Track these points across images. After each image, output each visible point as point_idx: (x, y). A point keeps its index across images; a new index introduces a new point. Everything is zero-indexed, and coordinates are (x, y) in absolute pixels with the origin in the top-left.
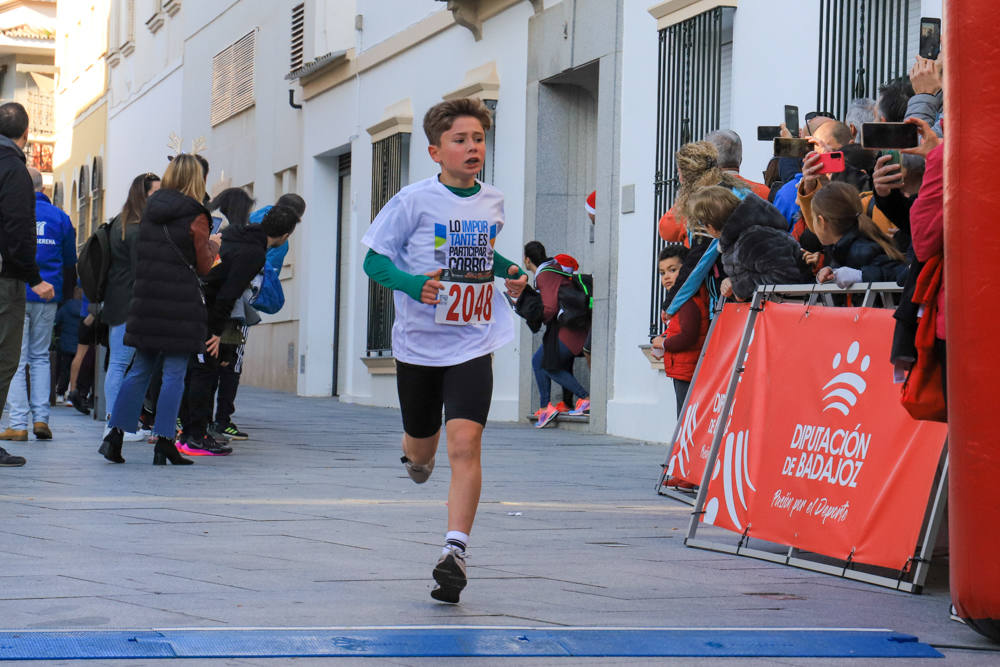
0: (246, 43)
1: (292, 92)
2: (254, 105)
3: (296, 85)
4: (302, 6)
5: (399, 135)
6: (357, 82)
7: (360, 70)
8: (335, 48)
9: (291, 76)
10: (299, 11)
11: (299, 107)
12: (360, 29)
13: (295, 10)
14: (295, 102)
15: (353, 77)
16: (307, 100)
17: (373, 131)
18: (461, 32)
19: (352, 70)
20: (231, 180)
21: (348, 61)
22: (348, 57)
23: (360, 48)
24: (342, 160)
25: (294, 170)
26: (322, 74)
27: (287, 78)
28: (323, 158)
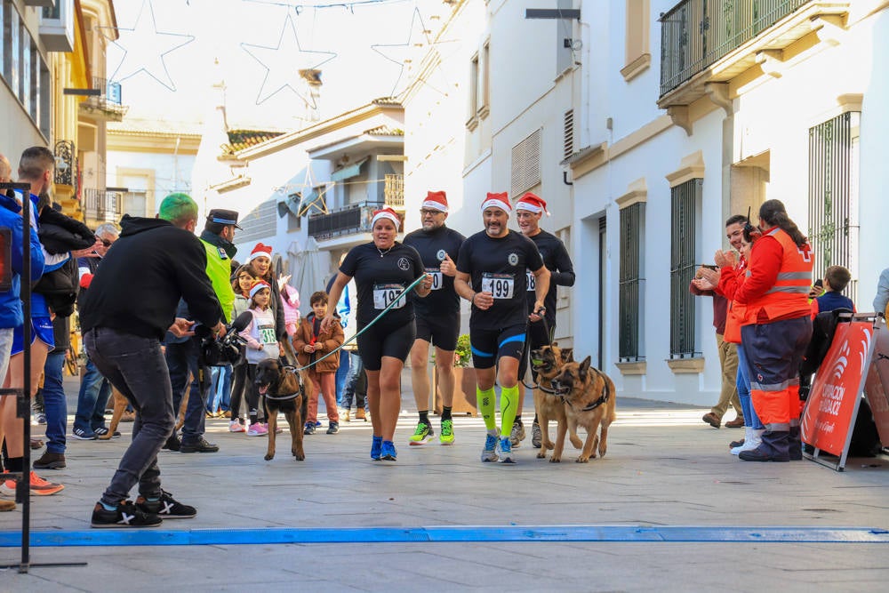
0: (534, 139)
1: (565, 173)
2: (540, 183)
3: (568, 169)
4: (572, 111)
5: (638, 204)
6: (609, 166)
7: (611, 156)
8: (594, 143)
9: (564, 162)
10: (569, 116)
11: (571, 184)
12: (611, 128)
13: (567, 114)
14: (568, 181)
15: (607, 162)
16: (576, 179)
17: (619, 201)
19: (606, 158)
21: (603, 151)
22: (603, 148)
23: (611, 141)
24: (601, 222)
25: (568, 229)
26: (584, 161)
27: (561, 163)
28: (587, 221)
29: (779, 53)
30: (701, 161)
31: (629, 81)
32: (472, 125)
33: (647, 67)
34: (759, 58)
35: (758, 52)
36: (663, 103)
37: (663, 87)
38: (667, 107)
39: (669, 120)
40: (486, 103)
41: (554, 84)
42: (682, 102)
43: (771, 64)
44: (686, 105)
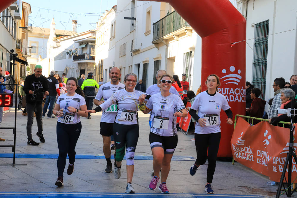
0: (125, 44)
2: (126, 55)
3: (132, 53)
5: (147, 63)
7: (142, 52)
8: (138, 48)
9: (132, 51)
10: (133, 41)
11: (133, 56)
12: (142, 45)
15: (140, 53)
17: (143, 62)
18: (156, 49)
19: (140, 52)
20: (122, 66)
22: (140, 50)
23: (142, 48)
24: (139, 65)
25: (131, 66)
26: (136, 52)
27: (131, 52)
28: (136, 65)
29: (178, 36)
30: (161, 56)
31: (146, 36)
32: (111, 39)
33: (150, 33)
34: (174, 36)
35: (174, 35)
36: (153, 43)
37: (153, 39)
38: (154, 43)
39: (154, 46)
40: (114, 35)
41: (129, 33)
42: (158, 43)
43: (176, 38)
44: (158, 44)
